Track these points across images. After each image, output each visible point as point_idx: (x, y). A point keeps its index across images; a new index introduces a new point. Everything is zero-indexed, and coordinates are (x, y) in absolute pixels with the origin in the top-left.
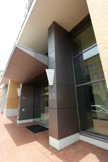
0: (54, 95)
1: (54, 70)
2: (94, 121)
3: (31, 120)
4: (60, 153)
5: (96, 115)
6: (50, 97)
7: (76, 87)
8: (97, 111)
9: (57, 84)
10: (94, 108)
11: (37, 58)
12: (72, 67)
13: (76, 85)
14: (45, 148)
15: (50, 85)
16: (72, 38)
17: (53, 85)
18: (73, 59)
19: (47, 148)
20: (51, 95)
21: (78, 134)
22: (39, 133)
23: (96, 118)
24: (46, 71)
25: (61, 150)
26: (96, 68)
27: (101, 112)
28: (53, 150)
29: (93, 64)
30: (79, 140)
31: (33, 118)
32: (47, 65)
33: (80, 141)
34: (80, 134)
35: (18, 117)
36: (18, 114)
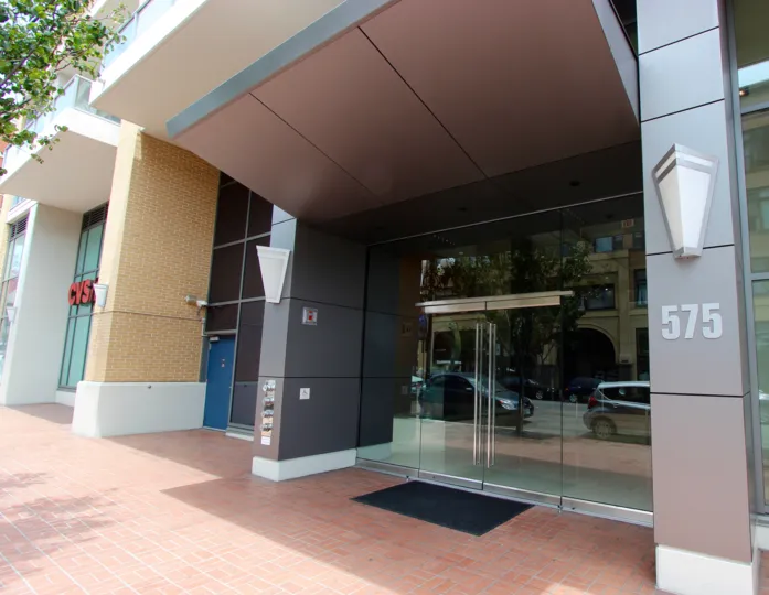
3: (346, 458)
6: (668, 325)
9: (737, 252)
17: (699, 253)
20: (682, 313)
31: (358, 445)
35: (266, 440)
36: (265, 421)
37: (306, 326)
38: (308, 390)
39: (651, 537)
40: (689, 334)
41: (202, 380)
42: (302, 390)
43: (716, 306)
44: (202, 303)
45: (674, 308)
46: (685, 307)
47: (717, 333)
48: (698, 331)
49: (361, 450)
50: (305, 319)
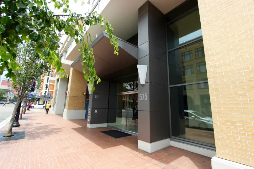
0: (147, 96)
1: (147, 66)
2: (187, 129)
3: (105, 125)
4: (152, 156)
5: (189, 123)
6: (140, 98)
7: (170, 87)
8: (189, 118)
9: (150, 83)
10: (187, 114)
11: (126, 50)
12: (166, 62)
13: (170, 85)
14: (135, 151)
15: (141, 83)
16: (168, 23)
17: (144, 84)
18: (168, 52)
19: (137, 151)
20: (142, 95)
21: (169, 139)
22: (122, 138)
23: (188, 127)
24: (138, 68)
25: (152, 153)
26: (190, 58)
27: (193, 119)
28: (145, 153)
29: (187, 52)
30: (169, 145)
31: (107, 123)
32: (137, 59)
33: (170, 147)
34: (171, 140)
35: (89, 120)
36: (89, 116)
37: (96, 98)
38: (96, 111)
39: (137, 138)
40: (143, 99)
41: (85, 109)
42: (95, 111)
43: (146, 94)
44: (85, 94)
45: (141, 94)
46: (143, 94)
47: (147, 99)
48: (144, 99)
49: (108, 123)
50: (96, 97)
